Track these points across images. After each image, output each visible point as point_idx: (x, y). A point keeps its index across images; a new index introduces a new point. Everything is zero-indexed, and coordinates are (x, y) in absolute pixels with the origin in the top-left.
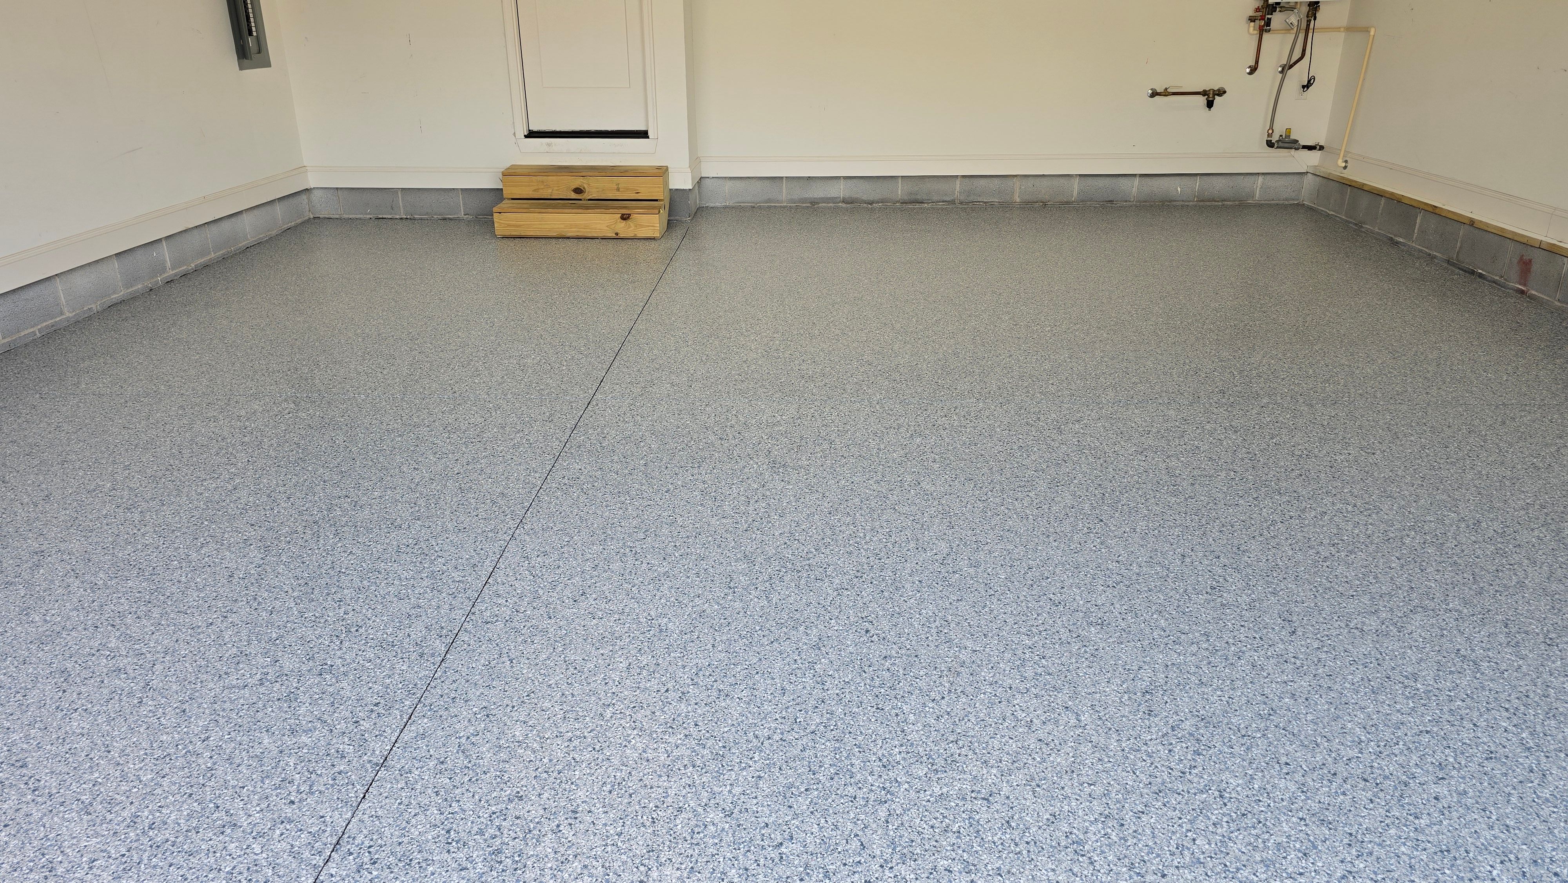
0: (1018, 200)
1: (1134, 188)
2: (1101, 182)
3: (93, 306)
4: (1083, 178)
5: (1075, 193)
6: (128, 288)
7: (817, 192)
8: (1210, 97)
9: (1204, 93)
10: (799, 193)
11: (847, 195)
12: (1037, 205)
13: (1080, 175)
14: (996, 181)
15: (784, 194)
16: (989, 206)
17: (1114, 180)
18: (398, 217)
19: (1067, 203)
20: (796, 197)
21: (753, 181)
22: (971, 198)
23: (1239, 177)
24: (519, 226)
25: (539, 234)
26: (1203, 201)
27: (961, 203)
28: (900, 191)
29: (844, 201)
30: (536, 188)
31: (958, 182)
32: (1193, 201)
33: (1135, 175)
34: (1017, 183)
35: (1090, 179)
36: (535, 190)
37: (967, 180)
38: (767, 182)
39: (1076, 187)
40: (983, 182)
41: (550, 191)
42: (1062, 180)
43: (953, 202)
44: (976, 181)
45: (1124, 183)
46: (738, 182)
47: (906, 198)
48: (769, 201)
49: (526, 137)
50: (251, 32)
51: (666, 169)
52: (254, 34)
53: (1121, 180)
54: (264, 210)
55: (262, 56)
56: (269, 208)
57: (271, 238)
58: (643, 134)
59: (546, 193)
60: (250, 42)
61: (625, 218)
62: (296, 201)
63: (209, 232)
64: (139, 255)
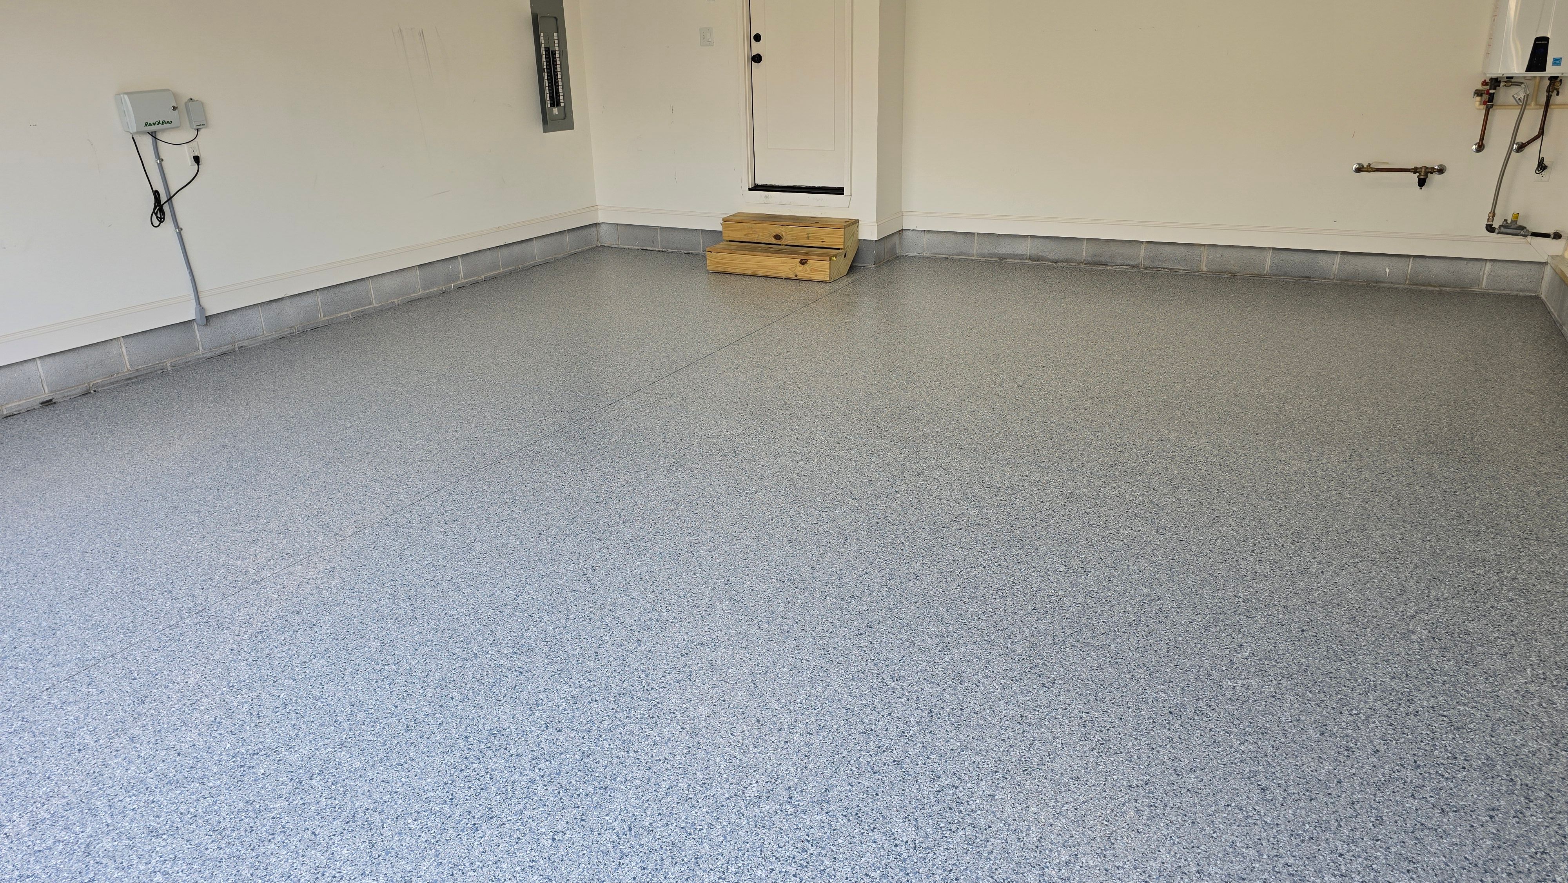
0: (1205, 269)
1: (1335, 265)
2: (1297, 258)
3: (396, 301)
4: (1276, 252)
5: (1268, 266)
6: (425, 290)
7: (1005, 248)
8: (1423, 176)
9: (1415, 170)
10: (989, 248)
11: (1034, 253)
12: (1225, 276)
13: (1274, 249)
14: (1182, 249)
15: (975, 249)
16: (1174, 273)
17: (1312, 256)
18: (656, 249)
19: (1259, 275)
20: (986, 252)
21: (948, 235)
22: (1156, 264)
23: (1462, 262)
24: (725, 263)
25: (737, 271)
26: (1417, 284)
27: (1145, 268)
28: (1085, 252)
29: (1030, 258)
30: (746, 233)
31: (1143, 247)
32: (1405, 284)
33: (1336, 252)
34: (1205, 253)
35: (1285, 253)
36: (745, 235)
37: (1152, 246)
38: (960, 236)
39: (1268, 260)
40: (1168, 249)
41: (757, 236)
42: (1253, 252)
43: (1137, 266)
44: (1161, 247)
45: (1323, 260)
46: (934, 236)
47: (1090, 259)
48: (961, 254)
49: (750, 189)
50: (558, 104)
51: (857, 221)
52: (562, 104)
53: (1319, 256)
54: (553, 238)
55: (565, 122)
56: (558, 237)
57: (557, 260)
58: (839, 191)
59: (754, 238)
60: (556, 111)
61: (803, 262)
62: (585, 232)
63: (500, 253)
64: (437, 266)
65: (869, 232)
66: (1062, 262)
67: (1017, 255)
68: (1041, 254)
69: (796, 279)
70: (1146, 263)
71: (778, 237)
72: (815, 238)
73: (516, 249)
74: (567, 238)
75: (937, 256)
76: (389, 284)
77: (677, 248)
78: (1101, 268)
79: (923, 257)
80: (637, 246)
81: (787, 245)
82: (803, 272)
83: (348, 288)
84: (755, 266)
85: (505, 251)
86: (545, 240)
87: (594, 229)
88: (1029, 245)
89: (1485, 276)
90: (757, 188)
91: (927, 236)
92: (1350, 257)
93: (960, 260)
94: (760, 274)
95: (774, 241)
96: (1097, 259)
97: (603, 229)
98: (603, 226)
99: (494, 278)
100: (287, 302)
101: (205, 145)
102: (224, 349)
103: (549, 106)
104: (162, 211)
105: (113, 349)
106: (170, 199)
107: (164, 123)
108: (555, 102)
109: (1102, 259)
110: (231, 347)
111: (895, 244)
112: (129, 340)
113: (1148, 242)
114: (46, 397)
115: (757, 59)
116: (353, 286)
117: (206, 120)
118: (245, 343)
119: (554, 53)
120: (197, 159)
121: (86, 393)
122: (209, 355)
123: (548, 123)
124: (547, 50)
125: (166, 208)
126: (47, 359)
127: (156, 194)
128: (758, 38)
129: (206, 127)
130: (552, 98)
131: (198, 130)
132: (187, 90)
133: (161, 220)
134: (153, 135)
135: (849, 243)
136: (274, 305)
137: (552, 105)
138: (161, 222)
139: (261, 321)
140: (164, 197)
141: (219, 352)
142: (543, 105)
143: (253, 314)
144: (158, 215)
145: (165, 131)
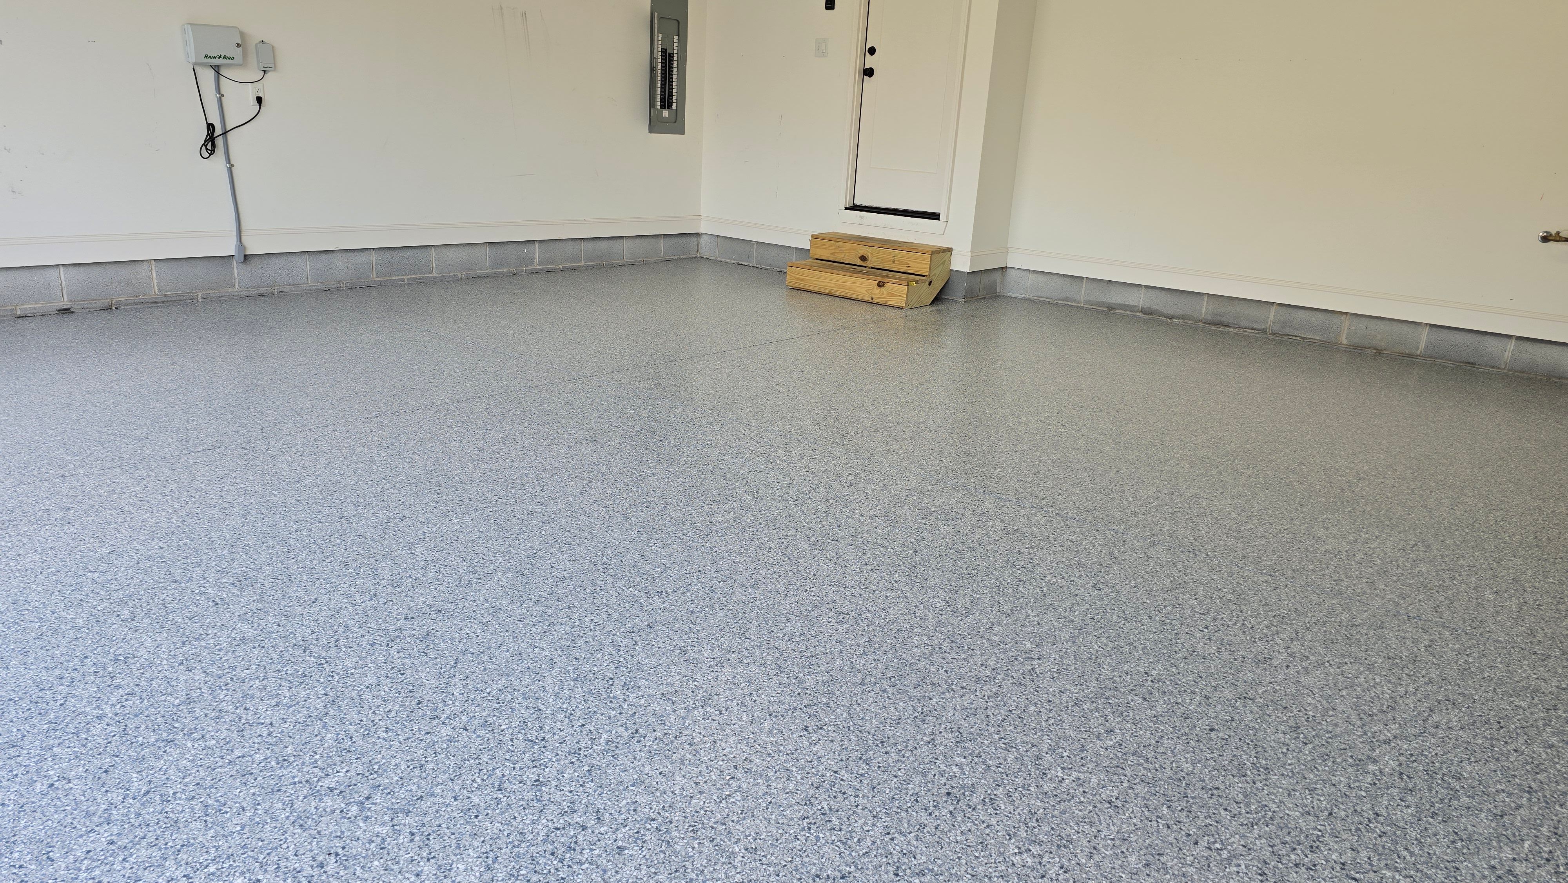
0: (1345, 342)
1: (1508, 351)
2: (1459, 338)
3: (459, 274)
4: (1434, 329)
5: (1422, 346)
6: (493, 269)
7: (1115, 297)
10: (1097, 296)
11: (1147, 305)
12: (1369, 352)
13: (1430, 325)
14: (1320, 316)
15: (1082, 295)
16: (1307, 342)
17: (1479, 338)
18: (751, 265)
19: (1410, 355)
20: (1093, 299)
21: (1055, 277)
22: (1287, 330)
24: (803, 280)
25: (815, 289)
27: (1274, 334)
28: (1205, 310)
29: (1142, 311)
30: (832, 251)
31: (1273, 309)
33: (1510, 337)
34: (1346, 323)
35: (1445, 331)
36: (831, 254)
37: (1284, 309)
38: (1068, 280)
39: (1424, 338)
40: (1302, 314)
41: (843, 256)
42: (1405, 328)
43: (1264, 331)
44: (1294, 313)
45: (1493, 345)
46: (1040, 276)
47: (1210, 318)
48: (1067, 299)
49: (846, 208)
50: (670, 106)
51: (950, 250)
52: (674, 108)
53: (1488, 338)
54: (646, 241)
55: (676, 125)
56: (652, 240)
57: (648, 263)
58: (935, 216)
59: (840, 257)
60: (666, 113)
61: (881, 285)
62: (684, 240)
63: (584, 246)
64: (511, 248)
65: (961, 263)
66: (1178, 318)
67: (1128, 306)
68: (1154, 307)
69: (872, 303)
70: (1276, 328)
71: (863, 258)
72: (901, 262)
73: (603, 245)
74: (662, 242)
75: (1040, 299)
76: (452, 256)
77: (770, 265)
78: (1222, 329)
79: (1026, 299)
80: (734, 260)
81: (872, 268)
82: (879, 295)
83: (407, 253)
84: (833, 285)
85: (589, 245)
86: (637, 241)
87: (694, 239)
88: (1142, 296)
90: (855, 208)
91: (1032, 276)
92: (1528, 345)
93: (1066, 305)
94: (837, 294)
95: (859, 262)
96: (1218, 319)
97: (704, 240)
98: (704, 236)
99: (573, 269)
100: (338, 256)
101: (269, 88)
102: (262, 290)
103: (659, 107)
104: (213, 145)
105: (143, 270)
106: (225, 133)
107: (225, 57)
108: (666, 103)
109: (1224, 319)
110: (270, 290)
111: (995, 282)
112: (162, 264)
113: (1279, 304)
114: (65, 304)
115: (869, 72)
116: (414, 252)
117: (275, 63)
118: (286, 289)
119: (671, 56)
120: (259, 100)
121: (108, 309)
122: (245, 294)
123: (655, 125)
124: (664, 51)
125: (219, 142)
126: (71, 268)
127: (210, 127)
128: (872, 51)
129: (275, 70)
130: (663, 100)
131: (265, 71)
132: (256, 32)
133: (212, 152)
134: (217, 69)
135: (937, 271)
136: (324, 256)
137: (663, 107)
138: (210, 154)
139: (306, 270)
140: (218, 131)
141: (256, 292)
142: (652, 105)
143: (297, 260)
144: (209, 147)
145: (229, 66)
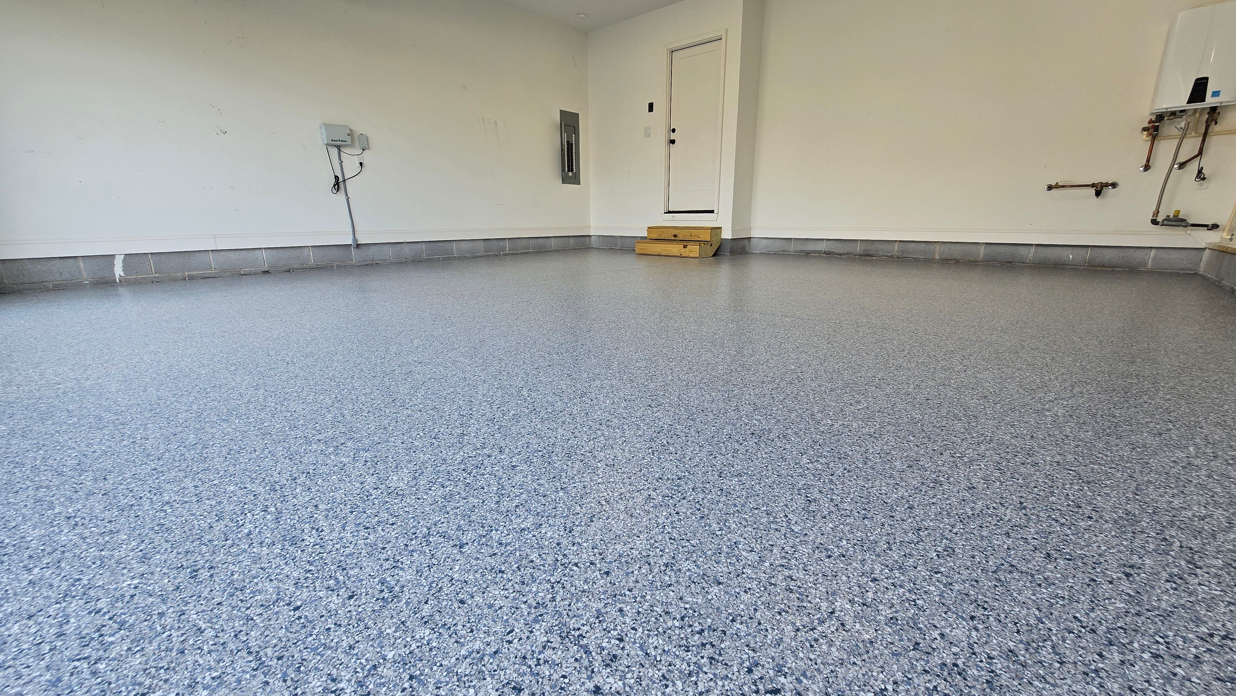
0: (938, 258)
1: (1031, 253)
2: (1002, 249)
4: (988, 246)
5: (981, 256)
6: (484, 252)
7: (810, 247)
8: (1099, 189)
9: (1093, 185)
10: (800, 247)
11: (827, 250)
12: (951, 262)
13: (986, 243)
14: (923, 245)
15: (792, 247)
16: (917, 260)
17: (1014, 247)
18: (618, 248)
19: (975, 261)
20: (798, 249)
21: (777, 240)
22: (905, 255)
23: (1130, 250)
24: (645, 249)
26: (1093, 266)
27: (898, 258)
28: (859, 248)
29: (825, 253)
30: (658, 235)
31: (896, 244)
32: (1084, 266)
33: (1031, 245)
34: (939, 247)
35: (994, 246)
37: (903, 244)
38: (784, 241)
39: (982, 250)
40: (913, 245)
42: (971, 246)
43: (892, 257)
44: (908, 245)
45: (1022, 250)
46: (768, 241)
47: (862, 253)
48: (784, 251)
49: (665, 213)
50: (572, 171)
51: (721, 228)
52: (574, 171)
53: (1019, 248)
54: (563, 239)
55: (576, 180)
56: (566, 239)
57: (565, 250)
58: (712, 212)
59: (663, 237)
60: (570, 174)
61: (685, 247)
62: (582, 239)
63: (531, 241)
64: (494, 242)
65: (727, 234)
66: (845, 255)
67: (818, 251)
69: (681, 257)
70: (899, 255)
71: (675, 236)
72: (695, 236)
73: (541, 241)
74: (572, 240)
75: (770, 252)
76: (464, 246)
77: (628, 247)
78: (869, 258)
79: (762, 253)
80: (609, 246)
81: (680, 240)
82: (685, 252)
83: (441, 244)
84: (660, 250)
85: (534, 241)
86: (558, 239)
87: (588, 238)
88: (825, 245)
89: (1150, 260)
90: (669, 212)
91: (765, 241)
92: (1042, 248)
93: (784, 254)
94: (664, 254)
95: (673, 238)
96: (866, 253)
97: (593, 238)
99: (526, 253)
100: (405, 246)
101: (367, 157)
102: (367, 263)
103: (567, 171)
104: (338, 187)
105: (306, 252)
106: (344, 181)
107: (342, 141)
108: (570, 169)
109: (870, 253)
110: (371, 262)
111: (745, 246)
112: (315, 249)
113: (900, 241)
114: (266, 268)
115: (673, 142)
116: (444, 243)
117: (368, 145)
118: (380, 262)
119: (572, 145)
120: (361, 164)
121: (289, 271)
122: (358, 264)
123: (565, 180)
124: (568, 142)
125: (342, 185)
126: (268, 250)
127: (336, 177)
128: (674, 131)
129: (368, 149)
130: (568, 167)
131: (363, 149)
132: (359, 128)
133: (338, 190)
134: (339, 147)
135: (714, 239)
136: (398, 245)
137: (569, 170)
138: (337, 192)
139: (389, 252)
140: (341, 179)
141: (364, 264)
142: (563, 170)
143: (385, 248)
144: (336, 187)
145: (345, 146)
